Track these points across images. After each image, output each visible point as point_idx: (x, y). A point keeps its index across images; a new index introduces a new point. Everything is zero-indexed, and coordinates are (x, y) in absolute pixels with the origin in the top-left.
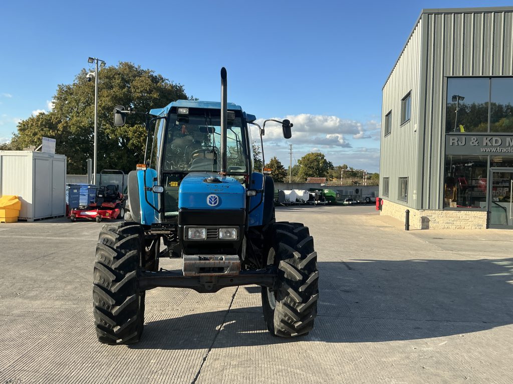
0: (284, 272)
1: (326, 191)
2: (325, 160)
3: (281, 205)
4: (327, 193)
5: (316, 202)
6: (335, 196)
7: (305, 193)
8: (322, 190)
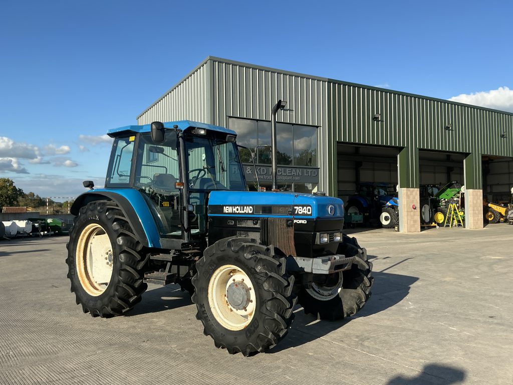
0: (357, 265)
1: (49, 221)
2: (15, 187)
3: (5, 239)
4: (51, 223)
5: (42, 233)
6: (60, 225)
7: (27, 224)
8: (44, 220)
